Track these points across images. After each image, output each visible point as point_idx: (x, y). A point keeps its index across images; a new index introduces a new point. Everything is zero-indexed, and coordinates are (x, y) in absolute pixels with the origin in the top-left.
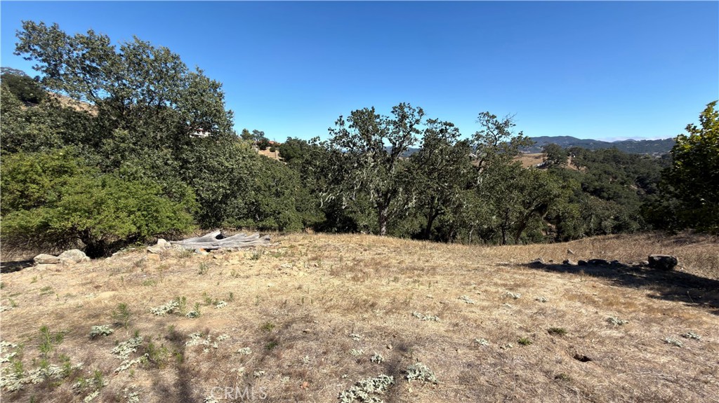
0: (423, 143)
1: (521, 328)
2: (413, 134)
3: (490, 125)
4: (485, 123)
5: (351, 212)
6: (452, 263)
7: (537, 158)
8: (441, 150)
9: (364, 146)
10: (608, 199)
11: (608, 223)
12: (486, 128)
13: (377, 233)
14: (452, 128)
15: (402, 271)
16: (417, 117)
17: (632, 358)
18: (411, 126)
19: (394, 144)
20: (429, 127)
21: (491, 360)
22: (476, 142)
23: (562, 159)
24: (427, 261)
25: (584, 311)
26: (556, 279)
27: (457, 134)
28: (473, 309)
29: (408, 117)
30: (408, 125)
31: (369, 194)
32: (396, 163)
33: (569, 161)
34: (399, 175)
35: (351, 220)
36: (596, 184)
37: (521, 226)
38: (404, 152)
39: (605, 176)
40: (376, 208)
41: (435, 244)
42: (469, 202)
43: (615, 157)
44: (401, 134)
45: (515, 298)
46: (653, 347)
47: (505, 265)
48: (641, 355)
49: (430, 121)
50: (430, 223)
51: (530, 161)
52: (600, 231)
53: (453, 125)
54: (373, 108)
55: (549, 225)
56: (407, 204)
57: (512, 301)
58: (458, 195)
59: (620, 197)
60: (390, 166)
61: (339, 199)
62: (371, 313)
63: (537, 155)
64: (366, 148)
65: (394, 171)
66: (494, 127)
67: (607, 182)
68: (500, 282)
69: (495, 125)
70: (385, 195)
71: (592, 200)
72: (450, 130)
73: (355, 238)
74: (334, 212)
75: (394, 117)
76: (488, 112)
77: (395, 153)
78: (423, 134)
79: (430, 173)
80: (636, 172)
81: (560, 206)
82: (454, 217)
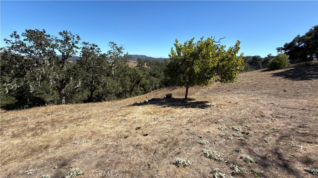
0: (82, 54)
1: (126, 131)
2: (74, 49)
3: (114, 48)
4: (112, 47)
5: (39, 94)
6: (100, 111)
7: (135, 63)
8: (92, 58)
9: (40, 53)
10: (157, 77)
11: (158, 86)
12: (113, 49)
13: (59, 103)
14: (96, 47)
15: (71, 122)
16: (76, 40)
17: (159, 129)
18: (73, 44)
19: (63, 53)
20: (84, 46)
21: (112, 150)
22: (109, 55)
23: (143, 64)
24: (87, 113)
25: (147, 117)
26: (141, 108)
27: (100, 51)
28: (107, 130)
29: (70, 39)
30: (71, 44)
31: (49, 82)
32: (67, 64)
33: (145, 64)
34: (68, 71)
35: (39, 99)
36: (154, 72)
37: (132, 90)
38: (71, 58)
39: (156, 70)
40: (57, 90)
41: (95, 104)
42: (109, 82)
43: (158, 63)
44: (67, 48)
45: (125, 120)
46: (164, 123)
47: (123, 107)
48: (161, 127)
49: (84, 43)
50: (92, 94)
51: (132, 64)
52: (156, 88)
53: (97, 46)
54: (44, 30)
55: (142, 88)
56: (76, 85)
57: (124, 121)
58: (104, 79)
59: (160, 77)
60: (63, 65)
61: (27, 87)
62: (45, 152)
63: (135, 62)
64: (42, 55)
65: (65, 68)
66: (116, 49)
67: (156, 72)
68: (120, 114)
69: (116, 48)
70: (61, 81)
71: (153, 78)
72: (96, 48)
73: (42, 109)
74: (24, 95)
75: (61, 38)
76: (113, 42)
77: (64, 59)
78: (81, 49)
79: (88, 69)
80: (163, 68)
81: (143, 81)
82: (103, 90)
